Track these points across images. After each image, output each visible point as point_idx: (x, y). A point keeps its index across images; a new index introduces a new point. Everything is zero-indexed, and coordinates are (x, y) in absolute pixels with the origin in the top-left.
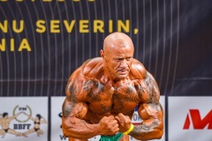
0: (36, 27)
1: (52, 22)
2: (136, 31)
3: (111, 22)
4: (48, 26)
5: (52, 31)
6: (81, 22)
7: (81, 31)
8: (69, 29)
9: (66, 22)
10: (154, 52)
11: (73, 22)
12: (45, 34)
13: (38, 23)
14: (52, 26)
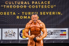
0: (40, 13)
1: (44, 12)
2: (62, 14)
3: (56, 12)
4: (43, 13)
5: (44, 14)
6: (50, 12)
7: (50, 14)
8: (47, 14)
9: (47, 12)
10: (65, 19)
11: (48, 12)
12: (42, 15)
13: (41, 13)
14: (44, 13)
